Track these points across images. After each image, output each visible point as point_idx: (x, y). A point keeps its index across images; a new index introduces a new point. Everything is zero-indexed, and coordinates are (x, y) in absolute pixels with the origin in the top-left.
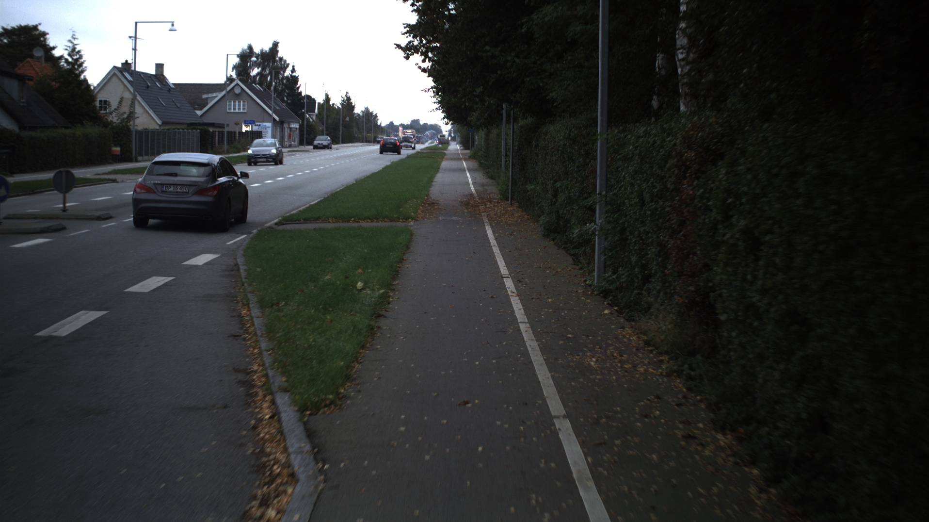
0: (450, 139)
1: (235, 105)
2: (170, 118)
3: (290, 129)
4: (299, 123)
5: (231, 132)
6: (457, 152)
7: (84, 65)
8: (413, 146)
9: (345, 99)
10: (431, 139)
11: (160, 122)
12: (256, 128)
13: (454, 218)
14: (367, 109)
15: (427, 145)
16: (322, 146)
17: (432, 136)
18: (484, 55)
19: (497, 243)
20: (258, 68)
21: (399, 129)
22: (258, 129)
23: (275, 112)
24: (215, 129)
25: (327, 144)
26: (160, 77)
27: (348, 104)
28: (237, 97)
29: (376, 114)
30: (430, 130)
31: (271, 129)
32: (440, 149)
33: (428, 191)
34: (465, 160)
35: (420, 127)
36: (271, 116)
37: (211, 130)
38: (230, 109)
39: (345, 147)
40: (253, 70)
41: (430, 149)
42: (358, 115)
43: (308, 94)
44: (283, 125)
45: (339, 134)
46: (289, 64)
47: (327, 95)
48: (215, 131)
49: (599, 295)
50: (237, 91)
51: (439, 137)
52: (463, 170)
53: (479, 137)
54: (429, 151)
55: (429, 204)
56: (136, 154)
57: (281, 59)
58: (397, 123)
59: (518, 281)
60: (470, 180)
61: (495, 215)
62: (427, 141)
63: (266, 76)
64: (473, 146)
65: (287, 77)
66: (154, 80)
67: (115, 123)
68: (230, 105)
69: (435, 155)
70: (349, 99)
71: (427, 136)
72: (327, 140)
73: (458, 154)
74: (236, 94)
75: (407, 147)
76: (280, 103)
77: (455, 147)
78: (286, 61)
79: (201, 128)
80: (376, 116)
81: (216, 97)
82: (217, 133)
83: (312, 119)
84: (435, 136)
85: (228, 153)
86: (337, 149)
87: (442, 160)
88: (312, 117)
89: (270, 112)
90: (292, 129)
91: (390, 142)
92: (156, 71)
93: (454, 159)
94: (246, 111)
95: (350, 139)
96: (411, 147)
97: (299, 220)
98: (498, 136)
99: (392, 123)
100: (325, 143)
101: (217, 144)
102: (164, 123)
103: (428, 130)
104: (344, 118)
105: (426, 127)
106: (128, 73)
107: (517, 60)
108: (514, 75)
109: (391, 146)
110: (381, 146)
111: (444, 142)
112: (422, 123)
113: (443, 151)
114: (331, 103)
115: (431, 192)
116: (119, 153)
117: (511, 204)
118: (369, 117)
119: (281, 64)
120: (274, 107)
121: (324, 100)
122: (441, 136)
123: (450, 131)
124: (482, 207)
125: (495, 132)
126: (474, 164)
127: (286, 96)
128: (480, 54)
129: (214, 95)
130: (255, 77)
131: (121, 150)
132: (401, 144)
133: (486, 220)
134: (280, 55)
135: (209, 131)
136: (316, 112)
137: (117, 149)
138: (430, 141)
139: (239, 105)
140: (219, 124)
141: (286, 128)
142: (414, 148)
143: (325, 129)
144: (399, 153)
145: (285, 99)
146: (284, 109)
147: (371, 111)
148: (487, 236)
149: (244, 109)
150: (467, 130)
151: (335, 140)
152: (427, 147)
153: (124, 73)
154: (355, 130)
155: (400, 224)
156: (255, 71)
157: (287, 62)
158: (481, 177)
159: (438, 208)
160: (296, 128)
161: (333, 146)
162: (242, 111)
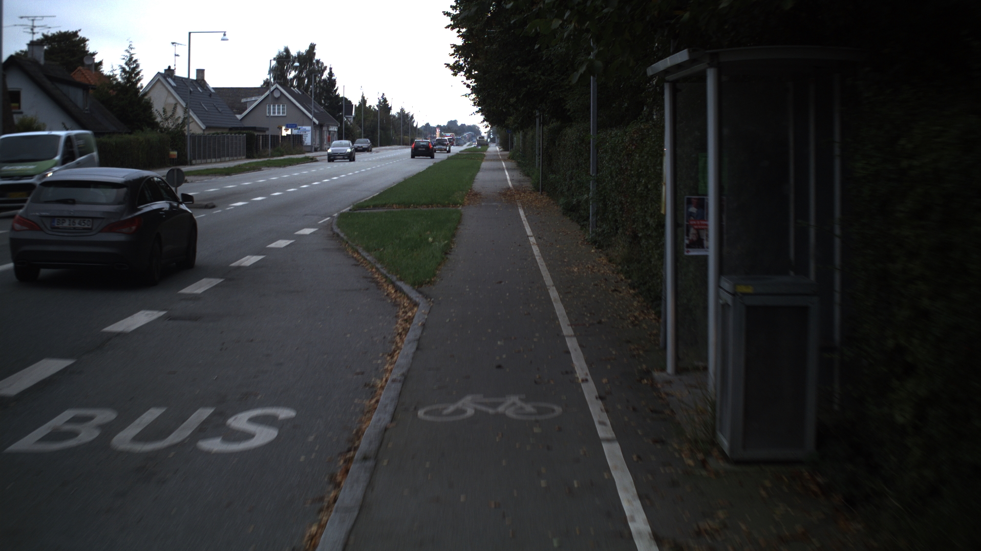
0: (489, 140)
1: (274, 109)
2: (213, 123)
3: (329, 132)
4: (338, 126)
5: (274, 136)
6: (496, 154)
7: (141, 74)
8: (448, 150)
9: (382, 101)
10: (469, 141)
11: (203, 127)
12: (295, 132)
13: (494, 204)
14: (402, 110)
15: (465, 147)
16: (361, 149)
17: (470, 138)
18: (517, 73)
19: (527, 219)
20: (295, 72)
21: (436, 131)
22: (298, 132)
23: (315, 116)
24: (259, 134)
25: (366, 147)
26: (201, 82)
27: (384, 106)
28: (277, 101)
29: (412, 116)
30: (468, 131)
31: (310, 132)
32: (480, 150)
33: (471, 186)
34: (505, 160)
35: (457, 129)
36: (311, 120)
37: (256, 134)
38: (269, 113)
39: (383, 149)
40: (290, 74)
41: (469, 151)
42: (394, 116)
43: (345, 96)
44: (322, 129)
45: (377, 137)
46: (326, 67)
47: (363, 97)
48: (260, 135)
49: (592, 244)
50: (277, 95)
51: (478, 138)
52: (503, 170)
53: (518, 138)
54: (468, 153)
55: (472, 195)
56: (190, 158)
57: (318, 61)
58: (433, 124)
59: (538, 238)
60: (508, 178)
61: (527, 201)
62: (465, 143)
63: (304, 79)
64: (512, 147)
65: (324, 80)
66: (195, 85)
67: (171, 128)
68: (270, 109)
69: (474, 158)
70: (385, 100)
71: (465, 137)
72: (366, 143)
73: (498, 155)
74: (275, 98)
75: (441, 150)
76: (318, 106)
77: (494, 148)
78: (323, 63)
79: (247, 132)
80: (412, 117)
81: (256, 101)
82: (261, 137)
83: (350, 122)
84: (473, 138)
85: (273, 156)
86: (377, 152)
87: (482, 161)
88: (349, 120)
89: (310, 116)
90: (331, 132)
91: (422, 145)
92: (197, 76)
93: (494, 160)
94: (285, 115)
95: (387, 141)
96: (446, 150)
97: (368, 206)
98: (533, 137)
99: (428, 124)
100: (365, 146)
101: (261, 148)
102: (208, 128)
103: (466, 132)
104: (382, 120)
105: (464, 128)
106: (172, 78)
107: (543, 77)
108: (541, 89)
109: (424, 149)
110: (412, 150)
111: (483, 144)
112: (459, 124)
113: (482, 153)
114: (367, 105)
115: (473, 187)
116: (176, 157)
117: (542, 194)
118: (405, 119)
119: (318, 67)
120: (314, 111)
121: (359, 102)
122: (480, 138)
123: (489, 133)
124: (517, 196)
125: (530, 134)
126: (512, 164)
127: (323, 99)
128: (513, 73)
129: (253, 99)
130: (292, 80)
131: (178, 153)
132: (435, 147)
133: (519, 205)
134: (317, 57)
135: (254, 135)
136: (353, 114)
137: (174, 153)
138: (468, 143)
139: (279, 109)
140: (260, 128)
141: (325, 132)
142: (449, 151)
143: (363, 132)
144: (432, 157)
145: (323, 102)
146: (322, 112)
147: (406, 113)
148: (519, 214)
149: (283, 113)
150: (506, 131)
151: (374, 144)
152: (466, 149)
153: (167, 78)
154: (392, 132)
155: (451, 208)
156: (292, 74)
157: (325, 65)
158: (518, 175)
159: (481, 198)
160: (335, 131)
161: (374, 149)
162: (281, 114)
